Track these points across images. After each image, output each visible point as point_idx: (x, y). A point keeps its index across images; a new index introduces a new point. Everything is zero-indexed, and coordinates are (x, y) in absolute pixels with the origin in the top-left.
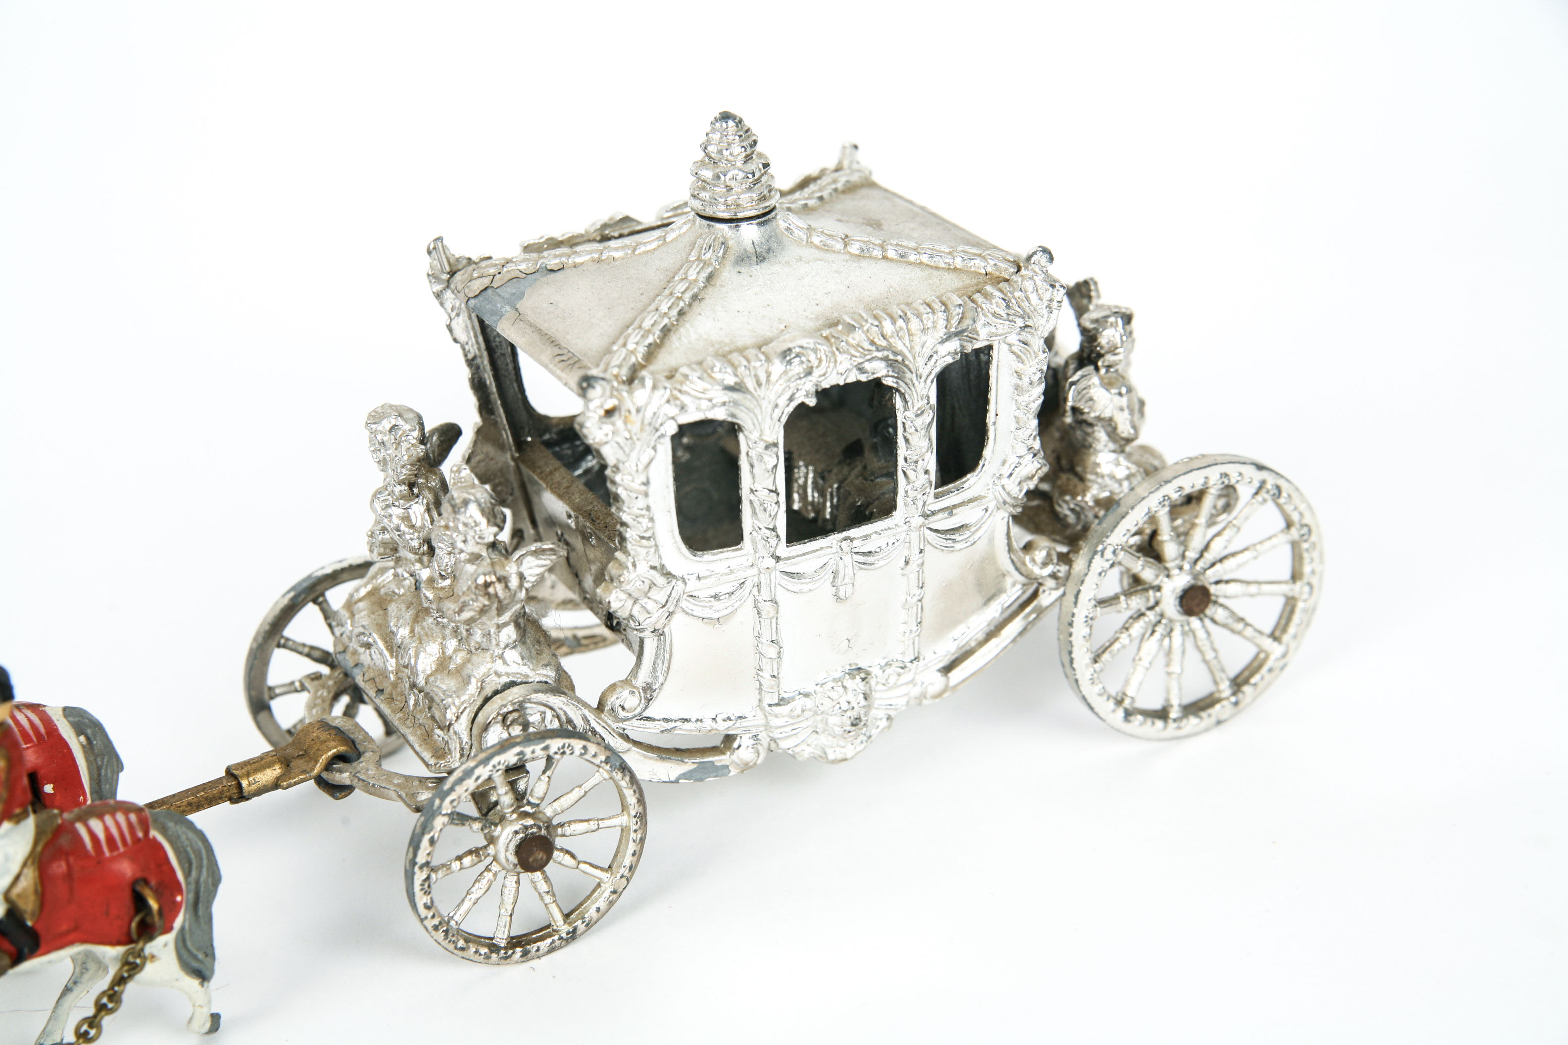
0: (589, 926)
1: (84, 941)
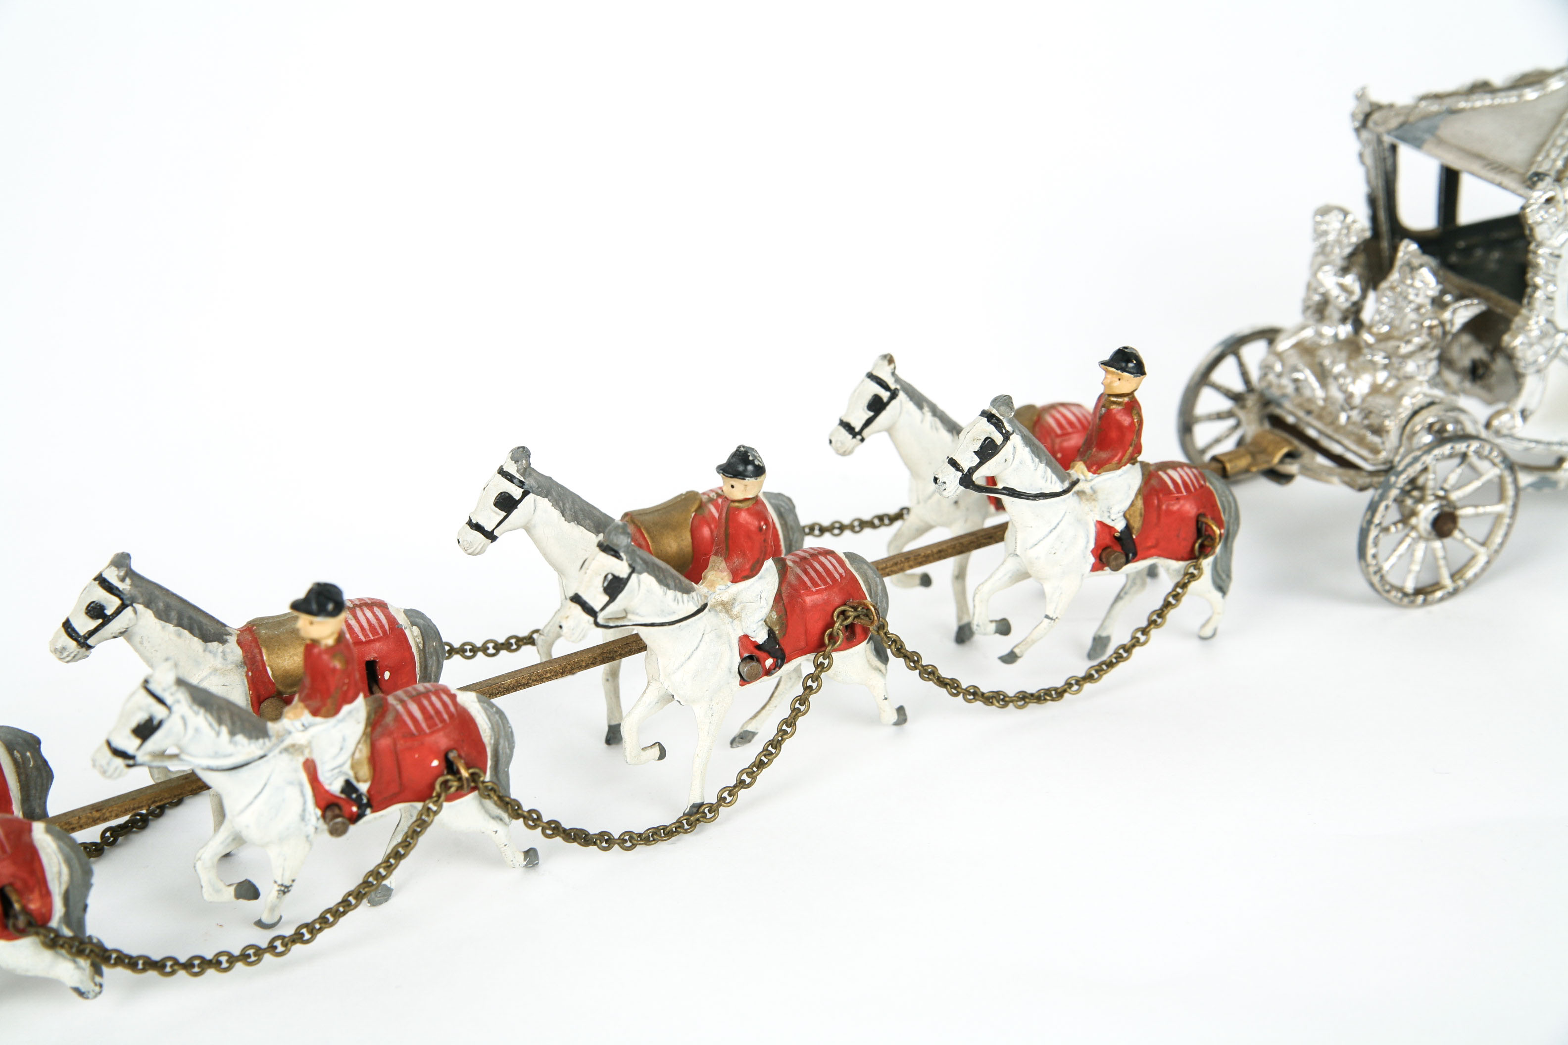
0: (1468, 583)
1: (1160, 556)
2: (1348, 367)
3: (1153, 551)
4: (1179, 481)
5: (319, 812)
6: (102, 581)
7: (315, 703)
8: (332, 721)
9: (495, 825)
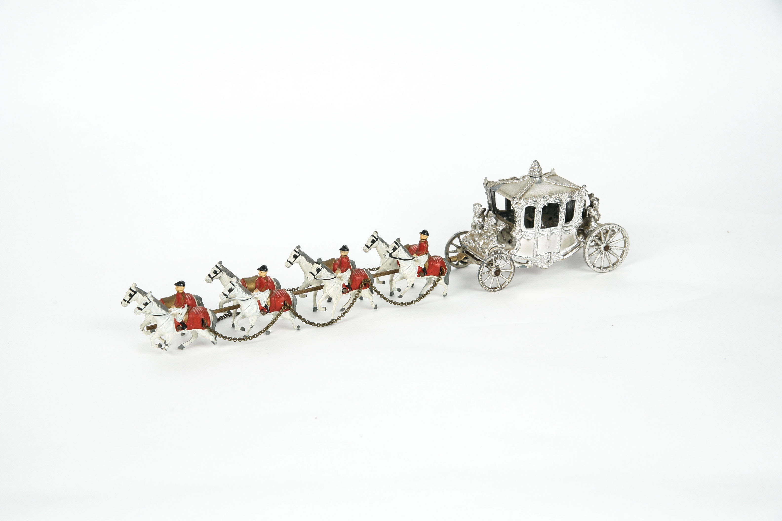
0: (504, 287)
1: (432, 275)
2: (479, 238)
3: (431, 274)
4: (437, 259)
5: (260, 311)
6: (216, 266)
7: (260, 289)
8: (264, 292)
9: (292, 318)
